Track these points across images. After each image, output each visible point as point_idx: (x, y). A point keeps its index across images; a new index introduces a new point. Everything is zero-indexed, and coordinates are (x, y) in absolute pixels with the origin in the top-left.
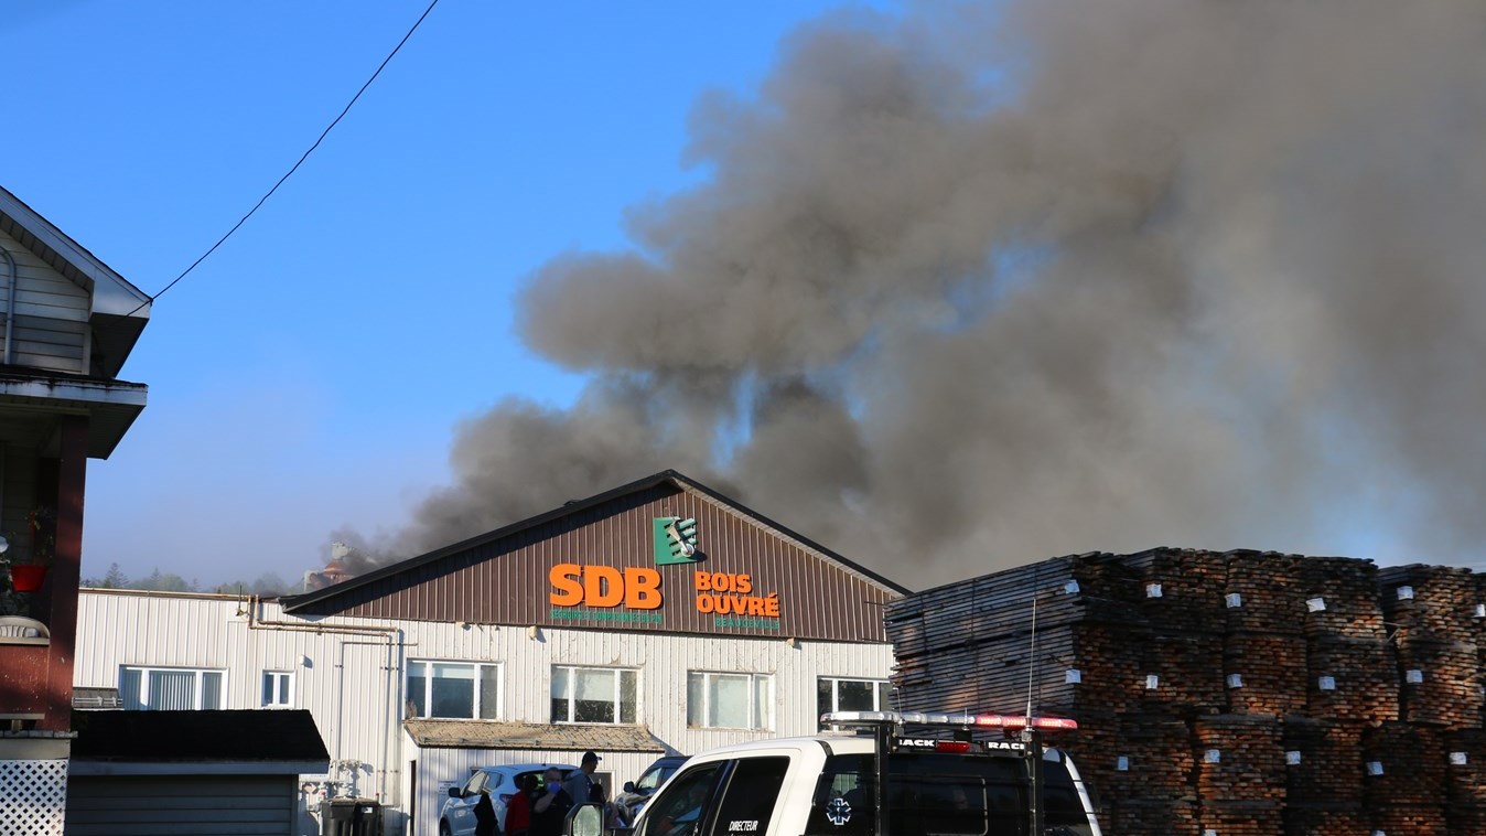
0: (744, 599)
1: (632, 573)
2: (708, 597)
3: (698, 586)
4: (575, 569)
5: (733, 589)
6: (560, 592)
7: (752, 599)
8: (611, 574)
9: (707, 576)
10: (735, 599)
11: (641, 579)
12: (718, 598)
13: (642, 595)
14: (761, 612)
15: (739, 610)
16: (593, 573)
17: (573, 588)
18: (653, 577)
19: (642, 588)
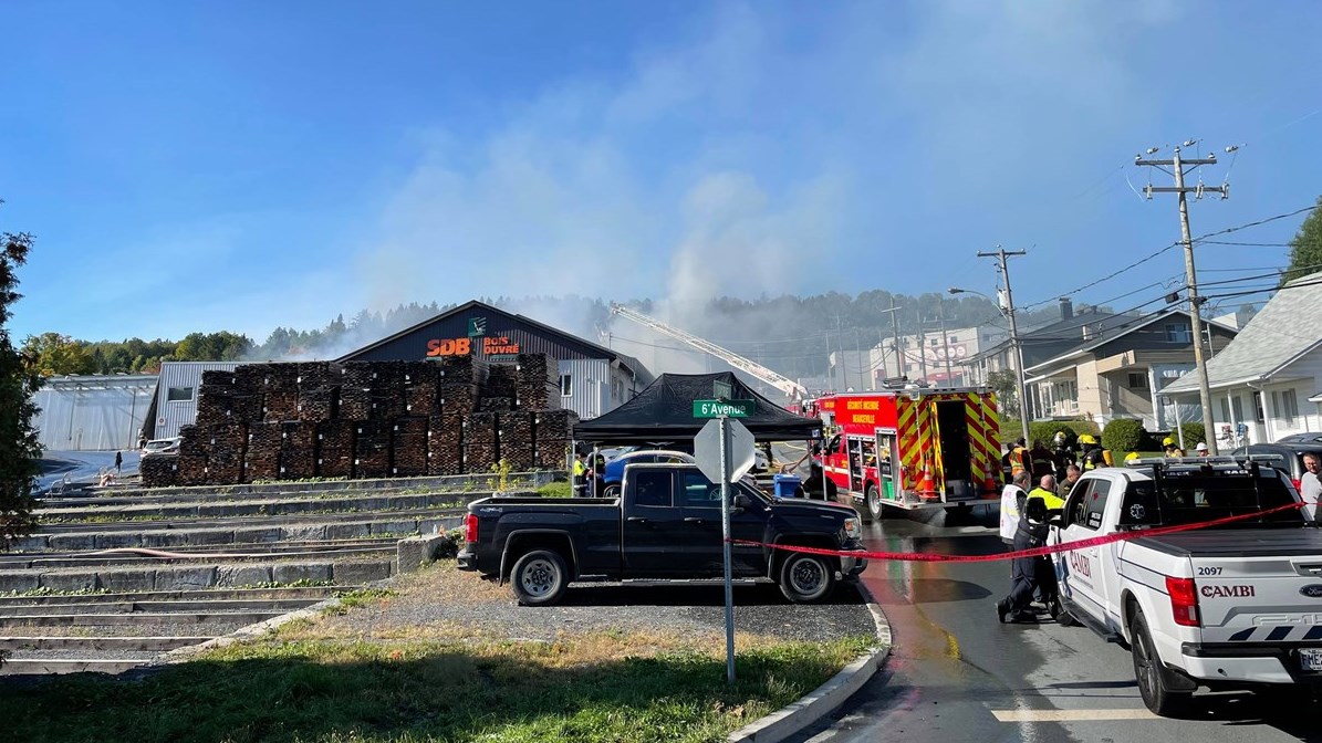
0: (504, 347)
1: (459, 341)
2: (489, 348)
3: (485, 344)
4: (438, 342)
5: (499, 343)
6: (432, 351)
7: (508, 347)
8: (451, 342)
9: (489, 339)
10: (500, 347)
11: (462, 343)
12: (493, 348)
13: (463, 349)
14: (511, 352)
15: (502, 352)
16: (444, 342)
17: (436, 349)
18: (467, 342)
19: (463, 346)
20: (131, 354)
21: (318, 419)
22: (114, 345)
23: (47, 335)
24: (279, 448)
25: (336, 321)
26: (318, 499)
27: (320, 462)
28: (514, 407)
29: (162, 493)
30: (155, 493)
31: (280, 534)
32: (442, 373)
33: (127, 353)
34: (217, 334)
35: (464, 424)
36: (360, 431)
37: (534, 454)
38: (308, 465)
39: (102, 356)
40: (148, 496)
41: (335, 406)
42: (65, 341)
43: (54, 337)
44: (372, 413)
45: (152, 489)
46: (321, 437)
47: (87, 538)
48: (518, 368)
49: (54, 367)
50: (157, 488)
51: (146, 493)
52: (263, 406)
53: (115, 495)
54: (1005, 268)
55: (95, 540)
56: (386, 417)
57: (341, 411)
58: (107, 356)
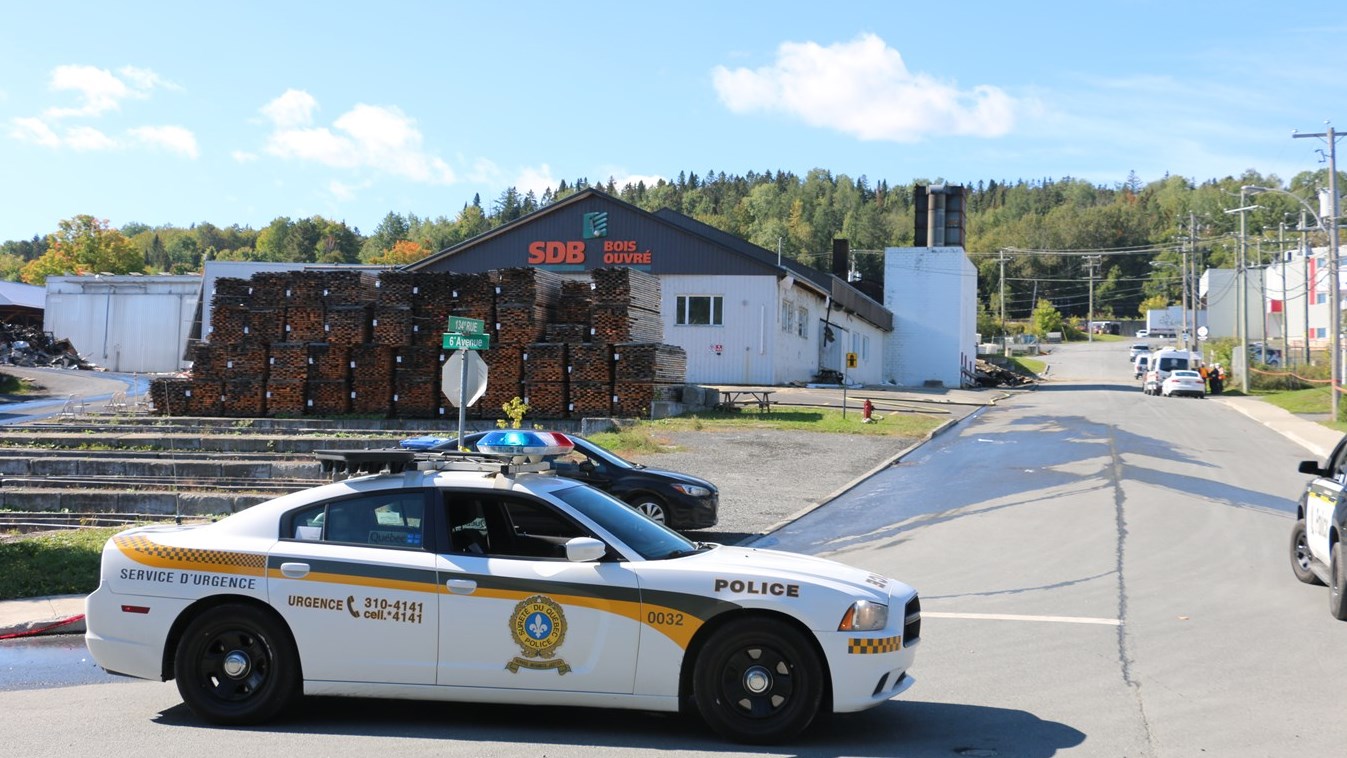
0: (631, 255)
1: (570, 244)
2: (611, 255)
3: (606, 249)
4: (542, 244)
5: (625, 249)
6: (535, 257)
7: (636, 255)
8: (560, 245)
9: (611, 243)
10: (626, 255)
11: (575, 248)
12: (616, 255)
13: (575, 256)
14: (640, 261)
15: (628, 261)
16: (551, 245)
17: (540, 254)
18: (581, 246)
19: (575, 252)
20: (199, 245)
21: (349, 343)
22: (177, 231)
23: (80, 218)
24: (305, 376)
25: (471, 203)
26: (333, 437)
27: (353, 395)
28: (587, 337)
29: (174, 422)
30: (167, 422)
31: (271, 471)
32: (498, 290)
33: (194, 244)
34: (308, 220)
35: (525, 357)
36: (399, 359)
37: (612, 399)
38: (340, 398)
39: (162, 247)
40: (159, 425)
41: (369, 328)
42: (102, 227)
43: (88, 222)
44: (413, 337)
45: (164, 418)
46: (353, 365)
47: (70, 462)
48: (593, 287)
49: (89, 261)
50: (169, 417)
51: (156, 421)
52: (285, 324)
53: (122, 422)
54: (1333, 156)
55: (78, 467)
56: (430, 344)
57: (376, 334)
58: (168, 245)
